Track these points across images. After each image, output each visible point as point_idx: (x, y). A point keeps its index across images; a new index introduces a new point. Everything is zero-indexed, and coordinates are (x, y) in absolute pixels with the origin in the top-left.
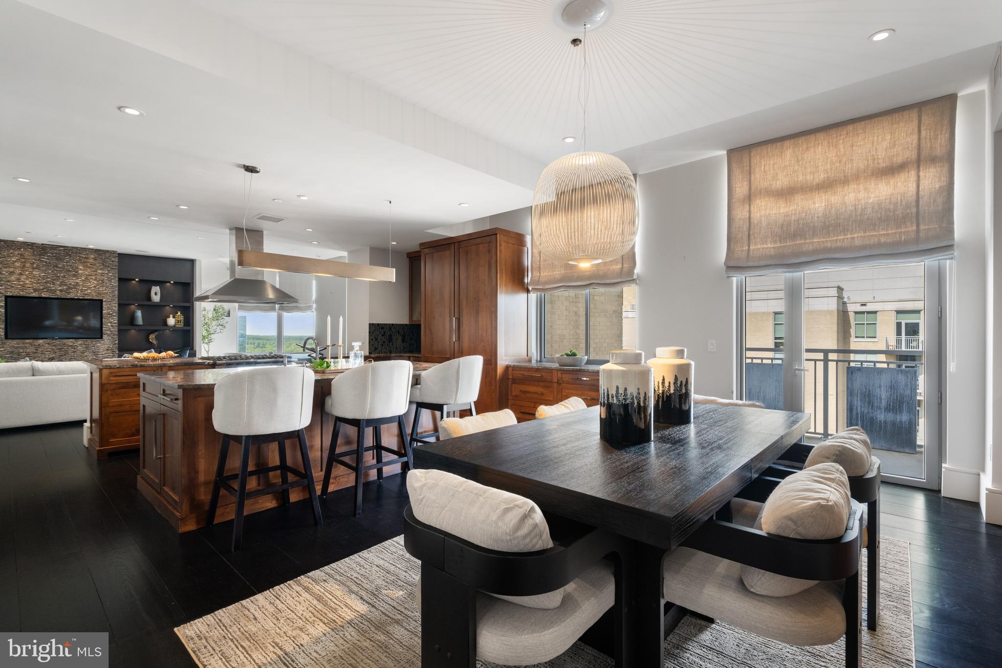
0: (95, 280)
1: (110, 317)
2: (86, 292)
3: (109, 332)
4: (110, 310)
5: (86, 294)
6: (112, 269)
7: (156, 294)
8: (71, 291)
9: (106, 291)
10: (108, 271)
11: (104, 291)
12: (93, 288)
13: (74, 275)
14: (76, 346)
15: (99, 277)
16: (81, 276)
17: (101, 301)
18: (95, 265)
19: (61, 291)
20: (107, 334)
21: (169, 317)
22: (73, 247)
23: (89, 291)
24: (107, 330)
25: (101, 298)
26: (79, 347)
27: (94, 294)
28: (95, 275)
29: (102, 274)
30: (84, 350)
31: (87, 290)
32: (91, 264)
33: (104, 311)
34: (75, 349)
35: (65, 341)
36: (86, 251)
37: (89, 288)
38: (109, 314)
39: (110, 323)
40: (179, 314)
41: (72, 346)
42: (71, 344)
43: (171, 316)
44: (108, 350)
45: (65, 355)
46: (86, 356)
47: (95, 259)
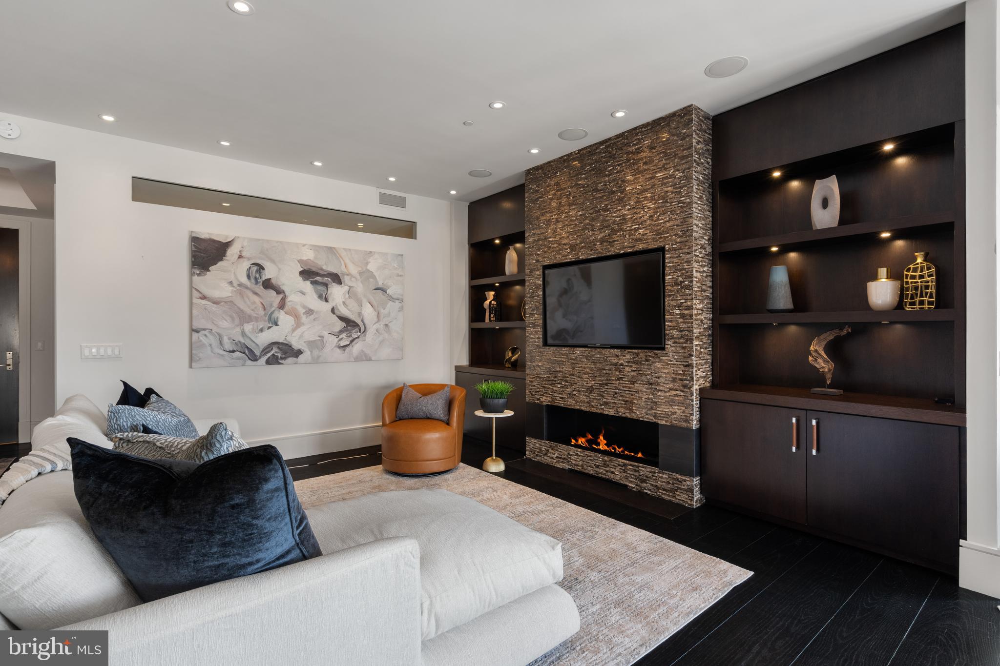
0: (652, 198)
1: (677, 291)
2: (637, 236)
3: (675, 333)
4: (679, 273)
5: (637, 240)
6: (682, 158)
7: (825, 204)
8: (615, 237)
9: (671, 223)
10: (675, 167)
11: (668, 224)
12: (648, 222)
13: (621, 200)
14: (622, 365)
15: (658, 190)
16: (629, 199)
17: (662, 250)
18: (651, 161)
19: (602, 241)
20: (673, 337)
21: (875, 277)
22: (618, 136)
23: (641, 231)
24: (673, 328)
25: (661, 244)
26: (627, 369)
27: (650, 235)
28: (653, 186)
29: (663, 182)
30: (633, 377)
31: (638, 229)
32: (645, 163)
33: (667, 278)
34: (620, 371)
35: (607, 352)
36: (637, 134)
37: (641, 224)
38: (677, 284)
39: (679, 306)
40: (919, 260)
41: (616, 364)
42: (615, 360)
43: (883, 271)
44: (674, 380)
45: (606, 384)
46: (637, 392)
47: (651, 148)
